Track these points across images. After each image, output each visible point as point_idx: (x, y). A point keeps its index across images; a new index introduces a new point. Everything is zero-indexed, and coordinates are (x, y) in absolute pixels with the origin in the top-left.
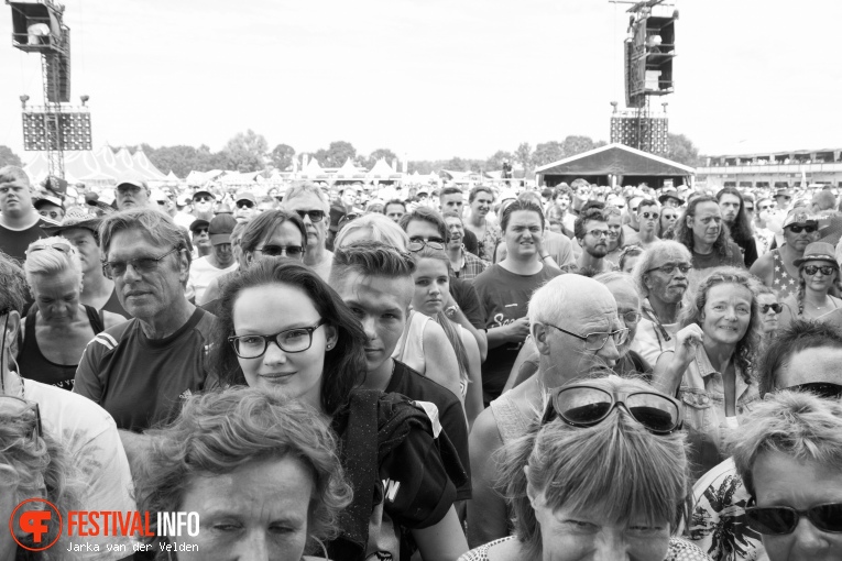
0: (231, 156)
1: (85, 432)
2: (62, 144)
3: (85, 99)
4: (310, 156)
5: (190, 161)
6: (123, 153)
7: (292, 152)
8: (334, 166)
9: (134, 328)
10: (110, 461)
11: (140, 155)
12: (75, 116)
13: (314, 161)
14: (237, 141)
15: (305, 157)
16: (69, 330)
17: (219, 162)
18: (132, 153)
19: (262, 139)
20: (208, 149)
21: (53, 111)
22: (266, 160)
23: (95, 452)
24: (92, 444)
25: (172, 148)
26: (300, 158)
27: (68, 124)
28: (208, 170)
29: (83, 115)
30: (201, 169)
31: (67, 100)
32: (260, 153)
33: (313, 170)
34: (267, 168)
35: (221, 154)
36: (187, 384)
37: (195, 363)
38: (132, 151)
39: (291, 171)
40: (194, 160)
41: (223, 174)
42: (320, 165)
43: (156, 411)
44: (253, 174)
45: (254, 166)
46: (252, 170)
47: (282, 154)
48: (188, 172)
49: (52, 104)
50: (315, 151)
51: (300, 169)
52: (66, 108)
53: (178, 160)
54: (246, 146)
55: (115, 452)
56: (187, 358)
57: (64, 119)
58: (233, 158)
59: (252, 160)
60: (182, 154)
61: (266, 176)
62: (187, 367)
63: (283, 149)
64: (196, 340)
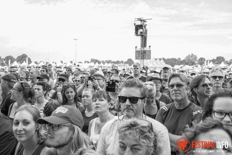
0: (186, 61)
1: (161, 132)
2: (144, 58)
3: (150, 47)
4: (210, 61)
5: (175, 62)
6: (158, 60)
7: (205, 60)
8: (217, 64)
9: (172, 106)
10: (166, 141)
11: (162, 61)
12: (147, 51)
13: (211, 62)
14: (188, 57)
15: (209, 61)
16: (151, 105)
17: (183, 63)
18: (160, 60)
19: (196, 56)
20: (180, 59)
21: (142, 50)
22: (197, 62)
23: (163, 137)
24: (162, 135)
25: (170, 59)
26: (207, 61)
27: (145, 53)
28: (180, 65)
29: (149, 51)
30: (178, 65)
31: (146, 47)
32: (195, 60)
33: (211, 65)
34: (197, 64)
35: (184, 60)
36: (188, 122)
37: (190, 117)
38: (160, 59)
39: (204, 65)
40: (176, 62)
41: (184, 66)
42: (213, 64)
43: (178, 129)
44: (193, 66)
45: (193, 64)
46: (192, 65)
47: (201, 60)
48: (174, 65)
49: (142, 48)
50: (211, 60)
51: (207, 65)
52: (145, 49)
53: (172, 62)
54: (191, 58)
55: (168, 139)
56: (188, 115)
57: (145, 52)
58: (187, 62)
59: (192, 62)
60: (173, 60)
61: (197, 67)
62: (187, 118)
63: (202, 59)
64: (190, 110)
